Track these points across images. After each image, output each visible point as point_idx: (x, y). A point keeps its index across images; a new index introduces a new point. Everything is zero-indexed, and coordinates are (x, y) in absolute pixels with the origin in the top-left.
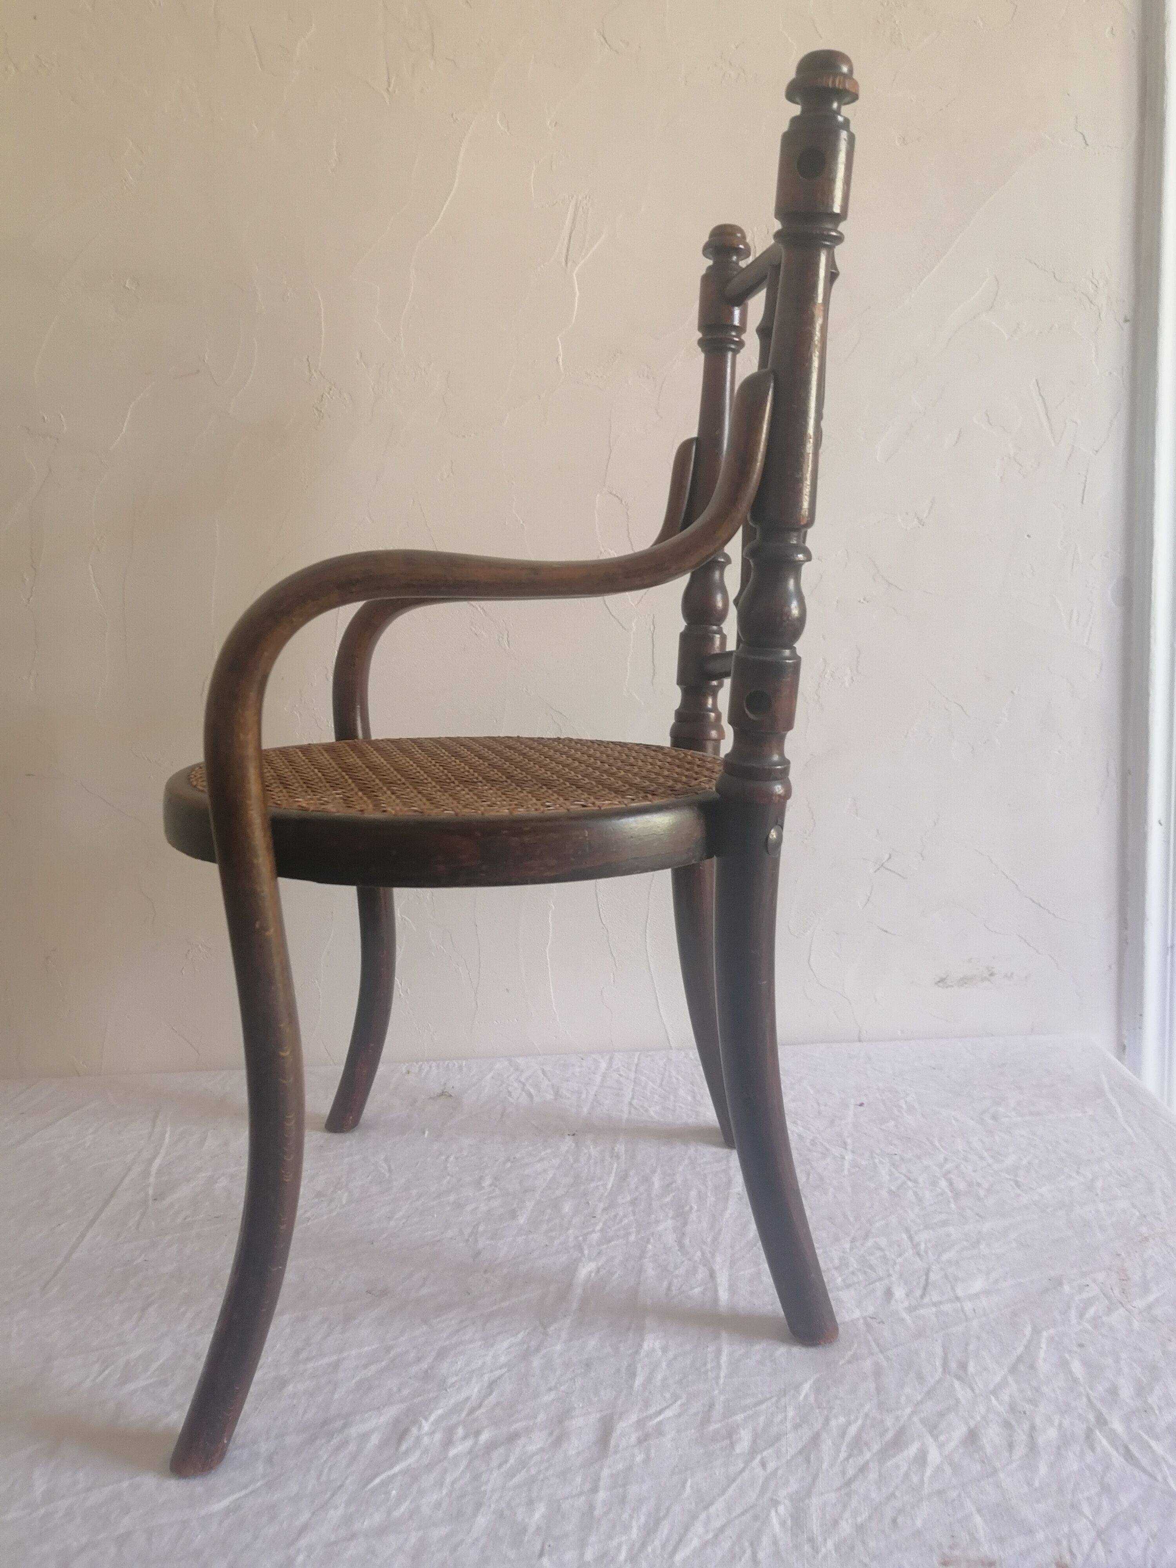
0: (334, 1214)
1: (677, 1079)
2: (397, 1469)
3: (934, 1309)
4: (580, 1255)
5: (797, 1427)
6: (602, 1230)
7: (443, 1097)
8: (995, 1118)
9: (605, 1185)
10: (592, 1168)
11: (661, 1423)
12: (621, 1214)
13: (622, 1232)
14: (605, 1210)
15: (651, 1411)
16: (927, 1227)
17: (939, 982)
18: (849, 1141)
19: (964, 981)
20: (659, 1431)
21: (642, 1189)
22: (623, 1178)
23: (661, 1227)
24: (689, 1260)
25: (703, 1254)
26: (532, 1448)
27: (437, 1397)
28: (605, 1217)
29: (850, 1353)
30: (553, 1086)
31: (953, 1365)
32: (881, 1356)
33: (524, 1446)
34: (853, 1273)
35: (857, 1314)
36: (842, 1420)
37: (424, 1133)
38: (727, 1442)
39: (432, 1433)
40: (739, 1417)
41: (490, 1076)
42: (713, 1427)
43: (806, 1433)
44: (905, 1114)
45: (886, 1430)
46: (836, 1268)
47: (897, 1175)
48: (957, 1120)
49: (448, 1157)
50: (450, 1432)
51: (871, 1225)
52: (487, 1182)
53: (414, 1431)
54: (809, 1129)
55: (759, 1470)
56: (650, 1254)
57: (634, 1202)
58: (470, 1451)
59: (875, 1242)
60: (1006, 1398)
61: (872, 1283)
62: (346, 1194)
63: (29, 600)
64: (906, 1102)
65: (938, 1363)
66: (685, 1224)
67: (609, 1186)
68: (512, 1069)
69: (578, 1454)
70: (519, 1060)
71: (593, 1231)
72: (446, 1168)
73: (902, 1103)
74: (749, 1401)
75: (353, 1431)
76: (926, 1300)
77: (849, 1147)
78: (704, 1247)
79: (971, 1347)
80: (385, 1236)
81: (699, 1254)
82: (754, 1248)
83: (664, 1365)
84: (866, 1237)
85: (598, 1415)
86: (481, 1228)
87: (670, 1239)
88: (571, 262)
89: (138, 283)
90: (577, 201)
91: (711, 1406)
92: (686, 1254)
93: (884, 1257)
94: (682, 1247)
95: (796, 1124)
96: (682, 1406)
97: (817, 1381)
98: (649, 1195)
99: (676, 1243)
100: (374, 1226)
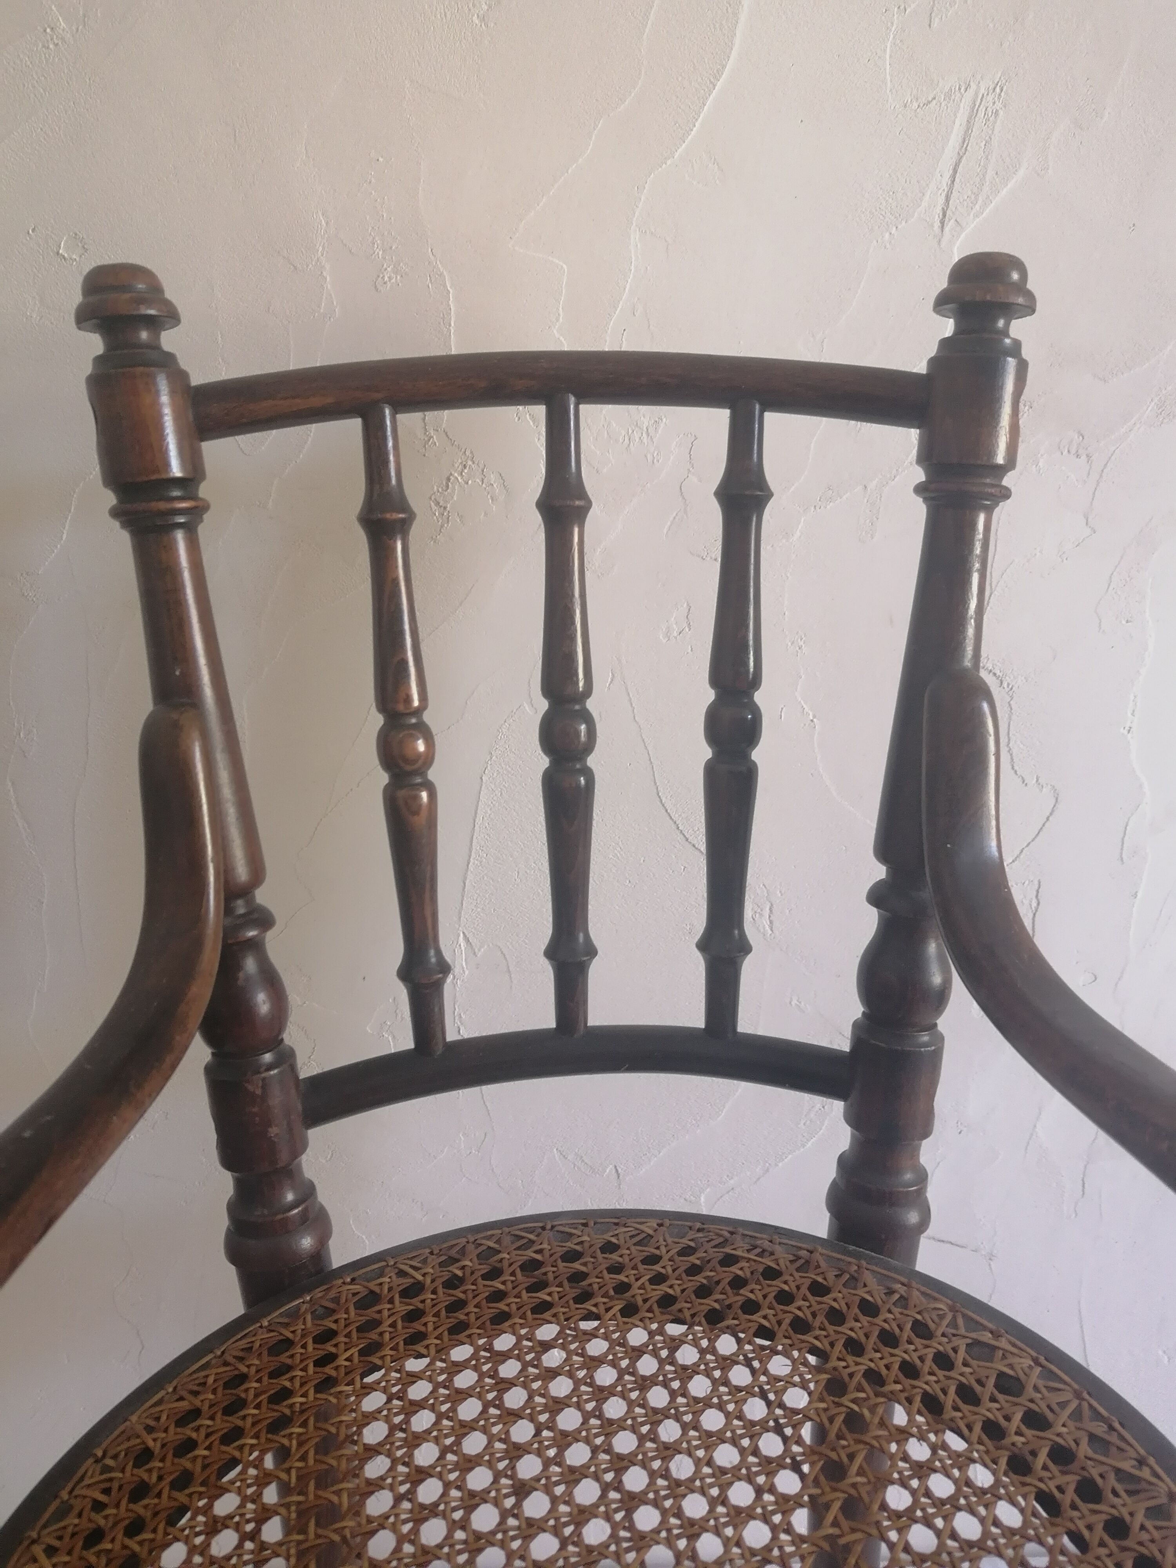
88: (952, 221)
89: (83, 247)
90: (976, 94)
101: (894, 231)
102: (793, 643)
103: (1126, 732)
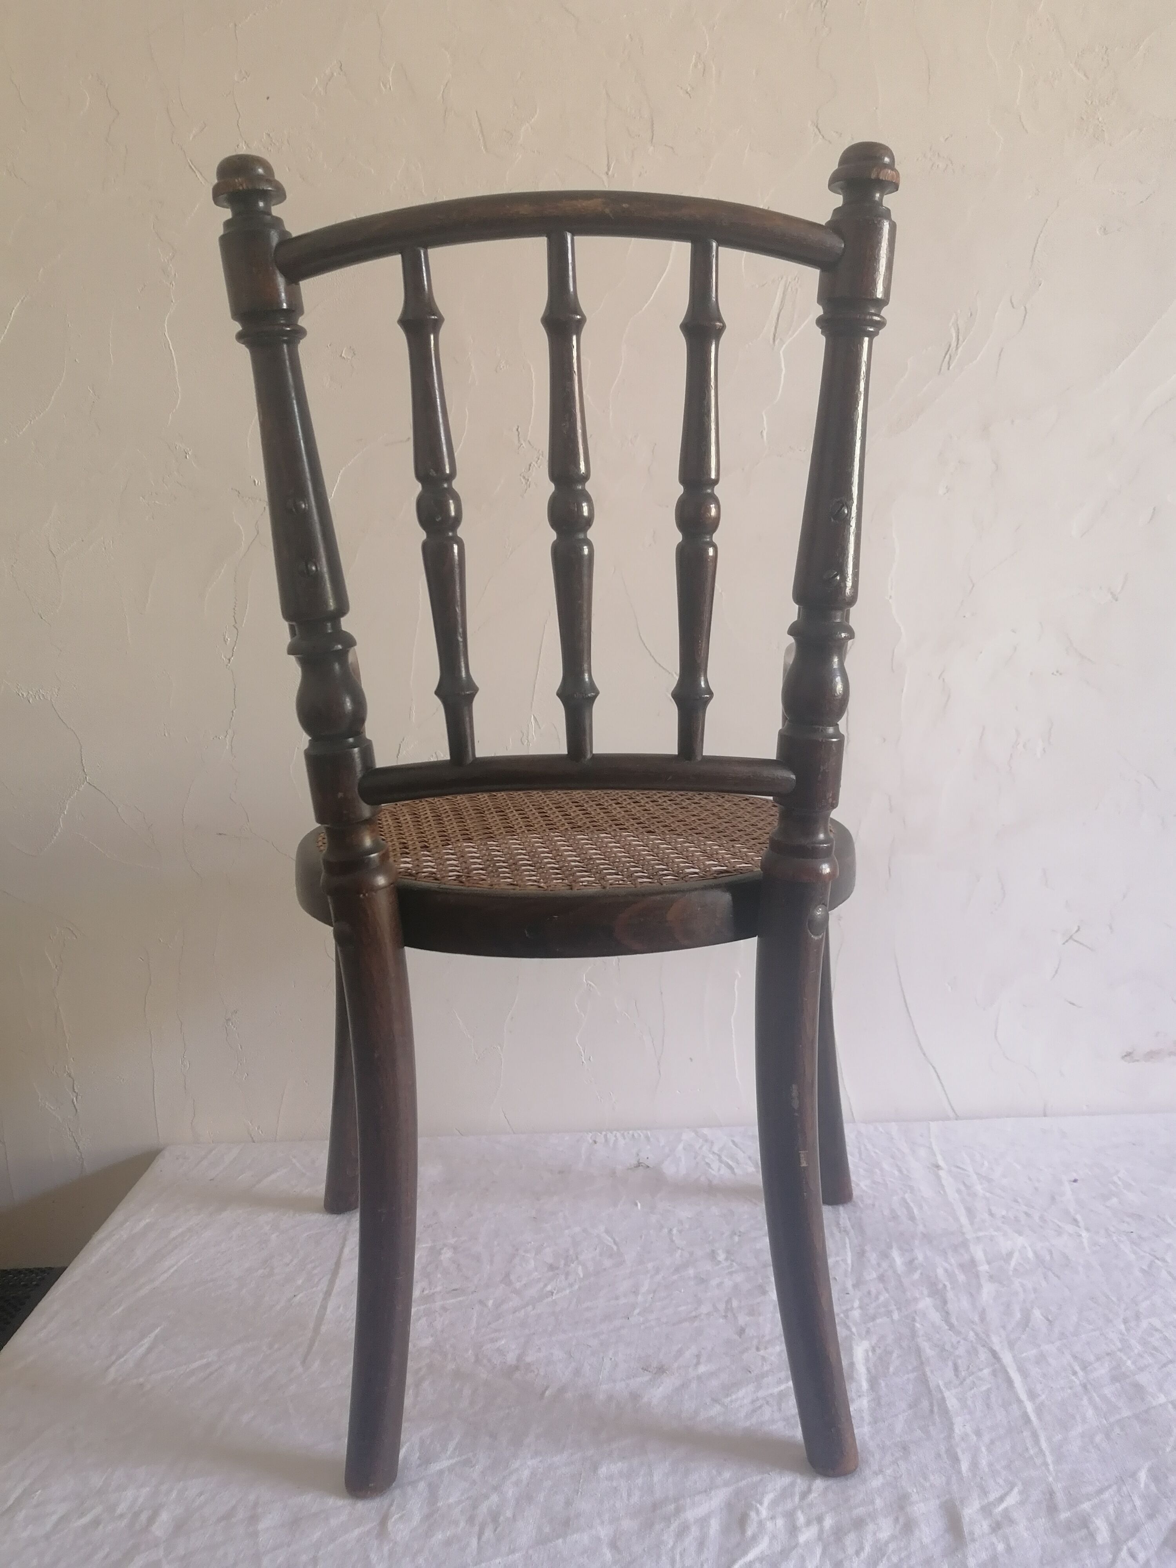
0: (576, 1287)
1: (875, 1152)
2: (751, 1556)
4: (849, 1333)
5: (1151, 1516)
6: (861, 1307)
7: (641, 1167)
9: (844, 1260)
11: (1006, 1510)
12: (874, 1291)
13: (883, 1310)
14: (855, 1286)
15: (992, 1497)
17: (1126, 1056)
18: (1078, 1217)
19: (1151, 1055)
20: (1008, 1518)
21: (885, 1265)
22: (861, 1254)
23: (921, 1305)
24: (965, 1339)
25: (977, 1334)
26: (884, 1535)
27: (761, 1480)
28: (859, 1294)
30: (750, 1158)
33: (875, 1534)
34: (1140, 1355)
35: (1162, 1399)
37: (636, 1205)
38: (1084, 1532)
39: (773, 1518)
40: (1086, 1506)
41: (680, 1147)
42: (1063, 1516)
44: (1125, 1191)
46: (1120, 1350)
47: (1142, 1254)
49: (671, 1230)
50: (790, 1516)
51: (1137, 1305)
52: (721, 1256)
53: (753, 1514)
54: (1033, 1207)
55: (1130, 1561)
56: (921, 1333)
57: (881, 1278)
58: (820, 1537)
59: (1149, 1323)
61: (1165, 1365)
62: (580, 1268)
63: (230, 660)
64: (1119, 1178)
66: (945, 1302)
67: (849, 1262)
68: (701, 1141)
69: (934, 1542)
70: (705, 1131)
71: (852, 1308)
72: (672, 1241)
73: (1115, 1179)
74: (1090, 1489)
75: (690, 1515)
77: (1082, 1224)
78: (974, 1326)
80: (637, 1311)
81: (971, 1334)
82: (1027, 1329)
83: (983, 1449)
84: (1138, 1317)
85: (938, 1502)
86: (735, 1303)
87: (935, 1316)
88: (778, 340)
89: (354, 353)
90: (787, 280)
91: (1052, 1494)
92: (958, 1333)
93: (1165, 1338)
94: (951, 1327)
95: (1018, 1202)
96: (1021, 1493)
97: (1150, 1470)
98: (895, 1272)
99: (943, 1322)
100: (622, 1301)
103: (889, 598)
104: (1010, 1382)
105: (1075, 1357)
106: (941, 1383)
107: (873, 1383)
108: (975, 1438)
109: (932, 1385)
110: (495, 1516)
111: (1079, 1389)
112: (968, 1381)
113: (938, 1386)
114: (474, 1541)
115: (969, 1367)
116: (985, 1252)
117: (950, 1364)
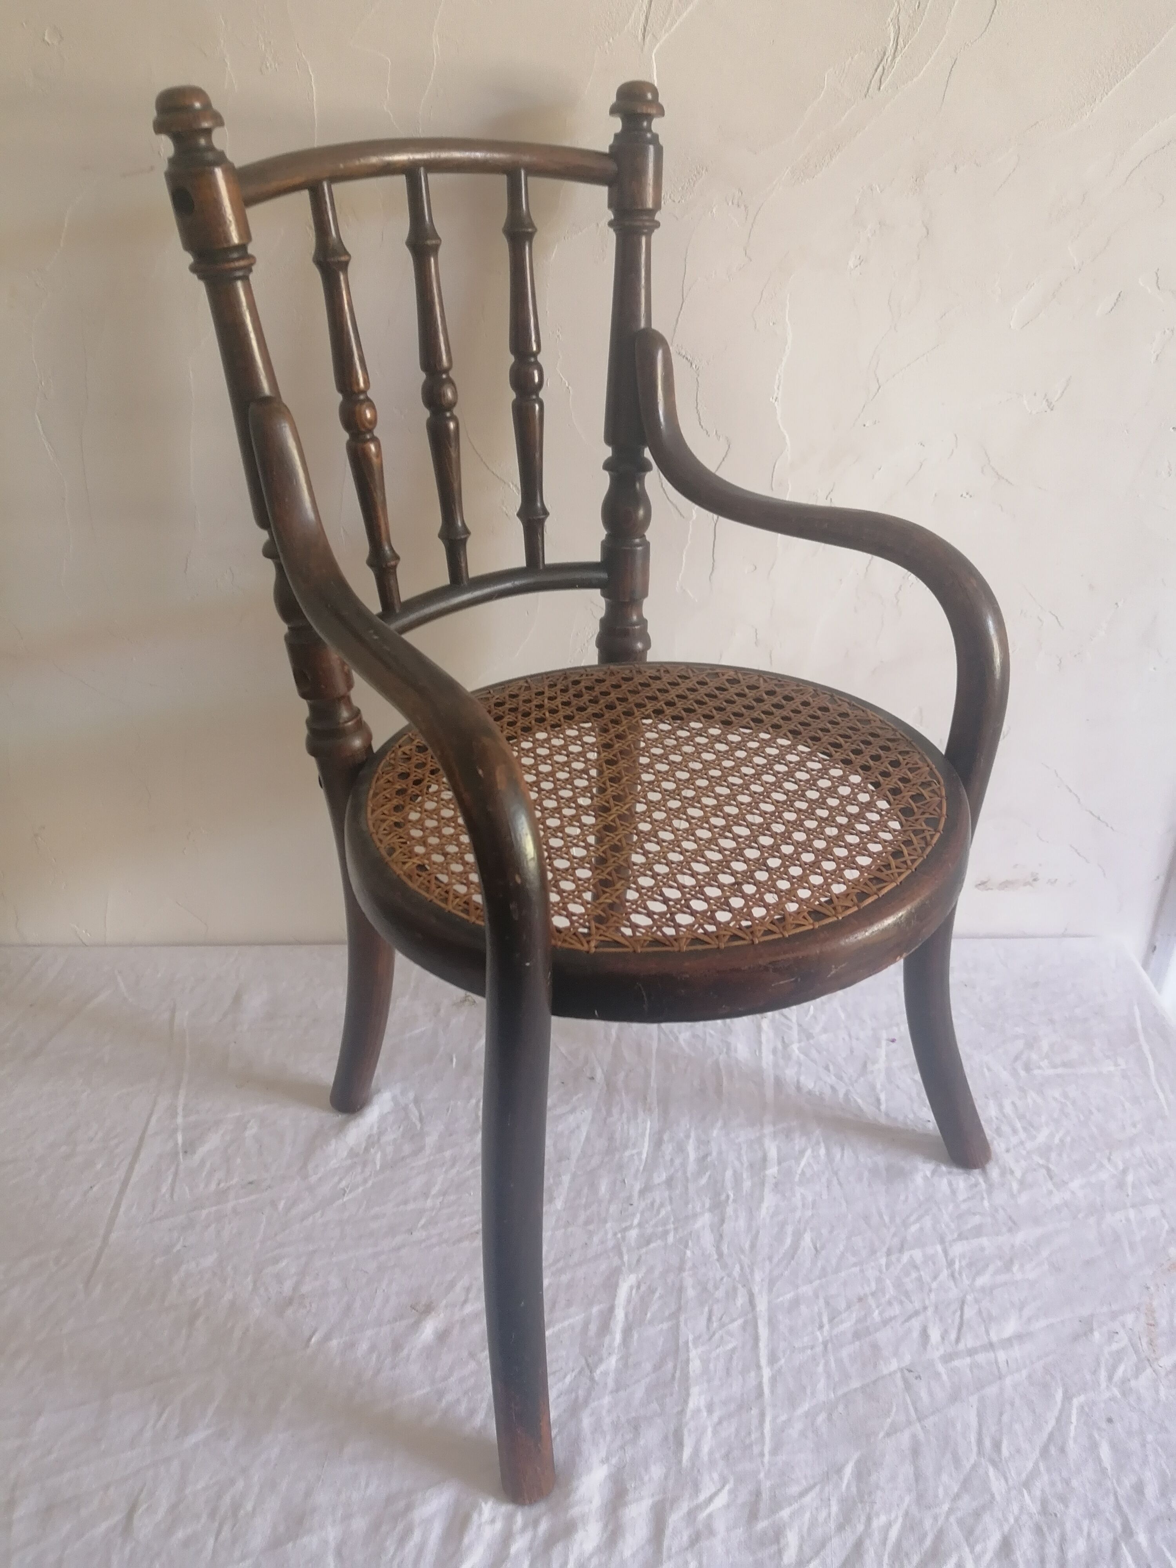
0: (370, 1183)
3: (968, 1360)
4: (620, 1261)
5: (840, 1528)
6: (640, 1225)
7: (467, 1003)
8: (1027, 1068)
9: (639, 1154)
10: (626, 1127)
11: (710, 1515)
12: (658, 1201)
14: (642, 1192)
15: (702, 1497)
16: (961, 1237)
20: (709, 1528)
21: (677, 1162)
22: (658, 1144)
23: (698, 1224)
24: (729, 1275)
25: (742, 1268)
28: (643, 1205)
29: (889, 1420)
31: (988, 1443)
32: (918, 1426)
33: (582, 1544)
34: (890, 1303)
36: (883, 1519)
37: (452, 1061)
40: (785, 1513)
42: (762, 1525)
43: (850, 1537)
45: (925, 1535)
46: (873, 1295)
48: (989, 1069)
50: (509, 1519)
51: (906, 1229)
53: (475, 1516)
56: (689, 1264)
57: (670, 1182)
59: (911, 1257)
60: (1038, 1493)
61: (909, 1319)
62: (379, 1154)
65: (973, 1438)
66: (722, 1221)
67: (644, 1156)
69: (634, 1555)
71: (630, 1227)
74: (794, 1489)
75: (417, 1516)
76: (961, 1346)
78: (742, 1257)
79: (1005, 1418)
80: (423, 1222)
81: (737, 1268)
82: (792, 1261)
83: (710, 1431)
84: (901, 1248)
85: (651, 1502)
87: (708, 1239)
88: (650, 35)
91: (758, 1494)
92: (724, 1266)
93: (919, 1279)
94: (720, 1255)
95: (829, 1071)
96: (731, 1492)
97: (858, 1462)
98: (685, 1172)
99: (714, 1249)
100: (411, 1206)
101: (611, 40)
102: (553, 333)
103: (774, 401)
104: (756, 1339)
105: (827, 1303)
106: (691, 1337)
107: (627, 1332)
108: (705, 1414)
109: (681, 1341)
110: (236, 1507)
111: (819, 1349)
112: (717, 1336)
113: (687, 1343)
114: (211, 1542)
115: (721, 1319)
116: (779, 1150)
117: (706, 1309)
